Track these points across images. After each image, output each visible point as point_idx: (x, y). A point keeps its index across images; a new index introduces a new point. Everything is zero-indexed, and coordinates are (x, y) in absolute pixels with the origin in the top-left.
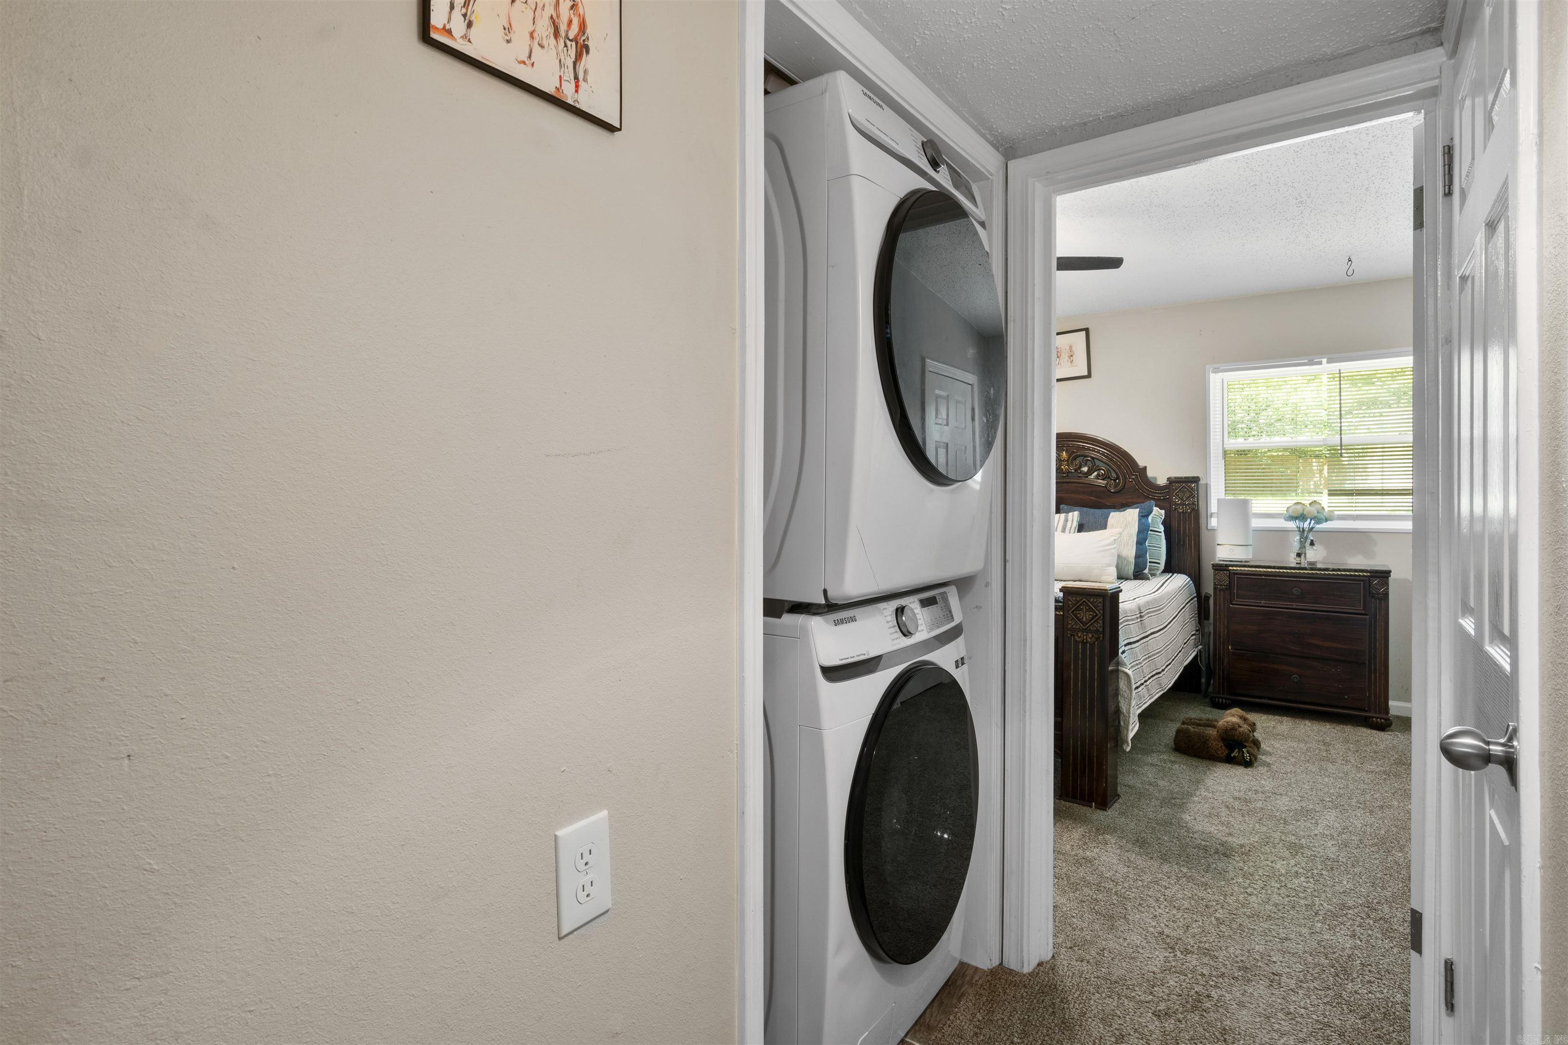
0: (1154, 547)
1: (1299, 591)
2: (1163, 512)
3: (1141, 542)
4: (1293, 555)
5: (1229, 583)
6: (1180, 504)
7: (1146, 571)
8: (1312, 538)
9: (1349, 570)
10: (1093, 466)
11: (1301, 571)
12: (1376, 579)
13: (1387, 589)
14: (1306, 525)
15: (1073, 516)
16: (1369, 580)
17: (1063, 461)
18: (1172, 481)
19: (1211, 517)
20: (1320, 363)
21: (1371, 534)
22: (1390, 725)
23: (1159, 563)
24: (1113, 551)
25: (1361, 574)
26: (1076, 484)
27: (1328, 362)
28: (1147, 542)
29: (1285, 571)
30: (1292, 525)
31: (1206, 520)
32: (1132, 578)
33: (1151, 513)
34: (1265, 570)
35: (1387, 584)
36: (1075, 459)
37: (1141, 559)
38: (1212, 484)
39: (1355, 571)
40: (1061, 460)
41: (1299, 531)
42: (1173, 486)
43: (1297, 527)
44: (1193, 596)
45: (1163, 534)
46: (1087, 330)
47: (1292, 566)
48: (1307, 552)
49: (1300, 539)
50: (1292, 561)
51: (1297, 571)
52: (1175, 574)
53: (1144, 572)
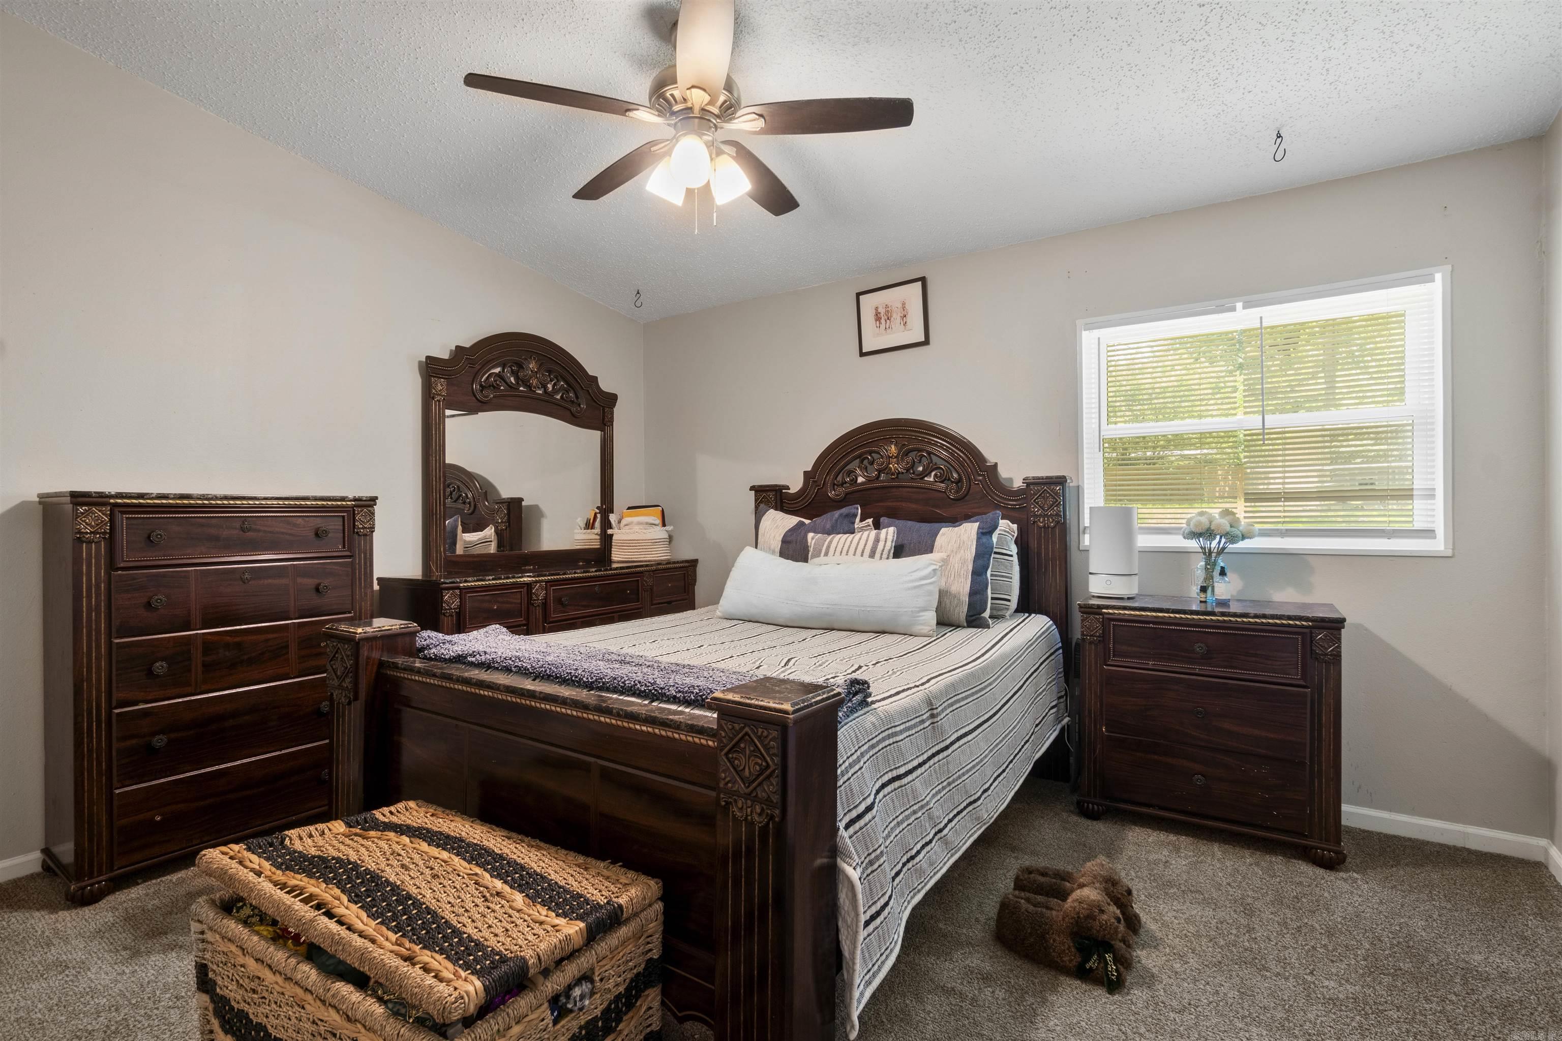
0: (1003, 576)
1: (1204, 648)
2: (1015, 526)
3: (979, 572)
4: (1195, 590)
5: (1103, 633)
6: (1040, 515)
7: (986, 614)
8: (1222, 564)
9: (1280, 617)
10: (929, 464)
11: (1207, 618)
12: (1323, 630)
13: (1339, 647)
14: (1214, 544)
15: (887, 533)
16: (1311, 633)
17: (891, 457)
18: (1030, 483)
19: (1084, 533)
20: (1233, 309)
21: (1309, 558)
22: (1343, 860)
23: (1009, 601)
24: (931, 587)
25: (1297, 623)
26: (908, 489)
27: (1244, 308)
28: (989, 573)
29: (1183, 616)
30: (1193, 544)
31: (1077, 535)
32: (965, 624)
33: (996, 528)
34: (1154, 614)
35: (1339, 639)
36: (907, 454)
37: (978, 596)
38: (1086, 486)
39: (1289, 618)
40: (890, 457)
41: (1204, 553)
42: (1031, 490)
43: (1201, 548)
44: (1058, 646)
45: (1015, 559)
46: (923, 280)
47: (1194, 608)
48: (1216, 584)
49: (1206, 565)
50: (1192, 599)
51: (1202, 617)
52: (1033, 615)
53: (982, 615)
